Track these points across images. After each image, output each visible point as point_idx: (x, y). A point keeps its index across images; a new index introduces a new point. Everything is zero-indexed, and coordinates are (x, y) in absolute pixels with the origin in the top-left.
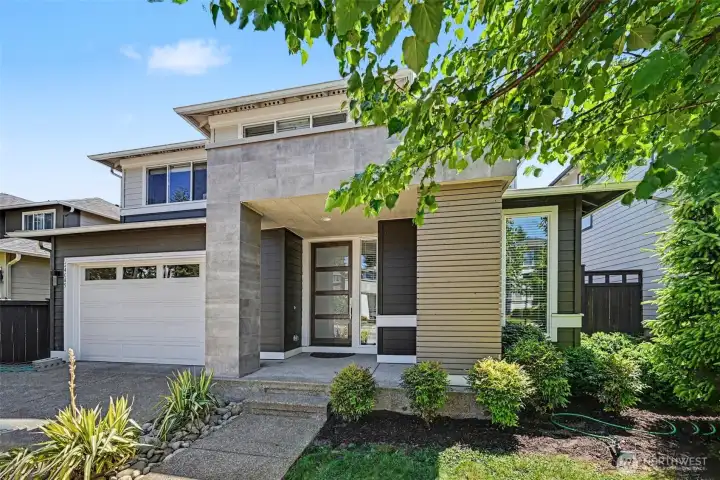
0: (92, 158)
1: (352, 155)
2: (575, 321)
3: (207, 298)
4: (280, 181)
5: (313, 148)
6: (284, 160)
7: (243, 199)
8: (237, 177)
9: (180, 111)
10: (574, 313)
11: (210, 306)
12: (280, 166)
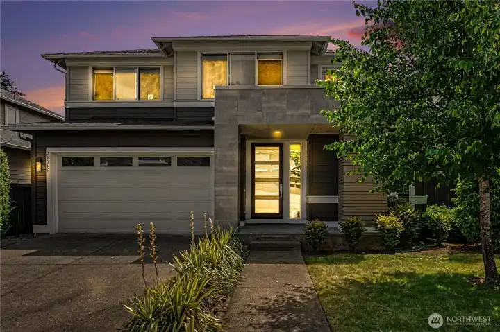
0: (45, 56)
1: (309, 104)
2: (423, 200)
3: (215, 183)
4: (265, 114)
5: (286, 96)
6: (268, 102)
7: (240, 122)
8: (236, 109)
9: (156, 40)
10: (423, 195)
11: (218, 189)
12: (265, 105)
